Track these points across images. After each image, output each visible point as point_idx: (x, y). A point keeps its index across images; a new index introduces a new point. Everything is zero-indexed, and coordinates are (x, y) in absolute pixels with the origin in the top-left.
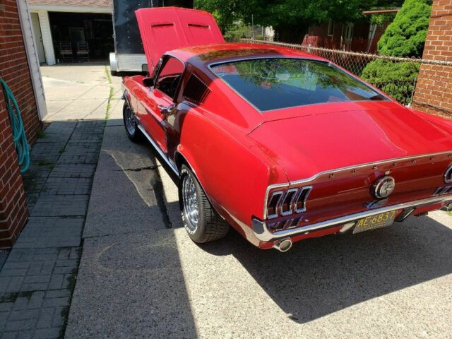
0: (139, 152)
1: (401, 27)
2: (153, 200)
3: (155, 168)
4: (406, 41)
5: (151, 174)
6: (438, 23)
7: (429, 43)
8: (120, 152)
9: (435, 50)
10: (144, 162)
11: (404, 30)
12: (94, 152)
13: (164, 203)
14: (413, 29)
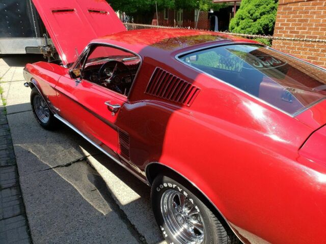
0: (60, 142)
1: (249, 13)
2: (104, 205)
3: (85, 159)
4: (255, 23)
5: (83, 167)
6: (285, 9)
7: (278, 24)
8: (39, 145)
9: (284, 30)
10: (70, 153)
11: (252, 15)
12: (6, 149)
13: (118, 206)
14: (257, 14)
